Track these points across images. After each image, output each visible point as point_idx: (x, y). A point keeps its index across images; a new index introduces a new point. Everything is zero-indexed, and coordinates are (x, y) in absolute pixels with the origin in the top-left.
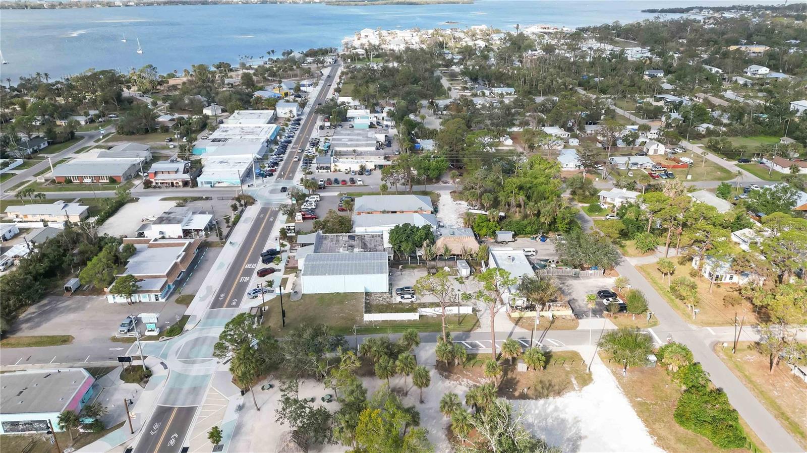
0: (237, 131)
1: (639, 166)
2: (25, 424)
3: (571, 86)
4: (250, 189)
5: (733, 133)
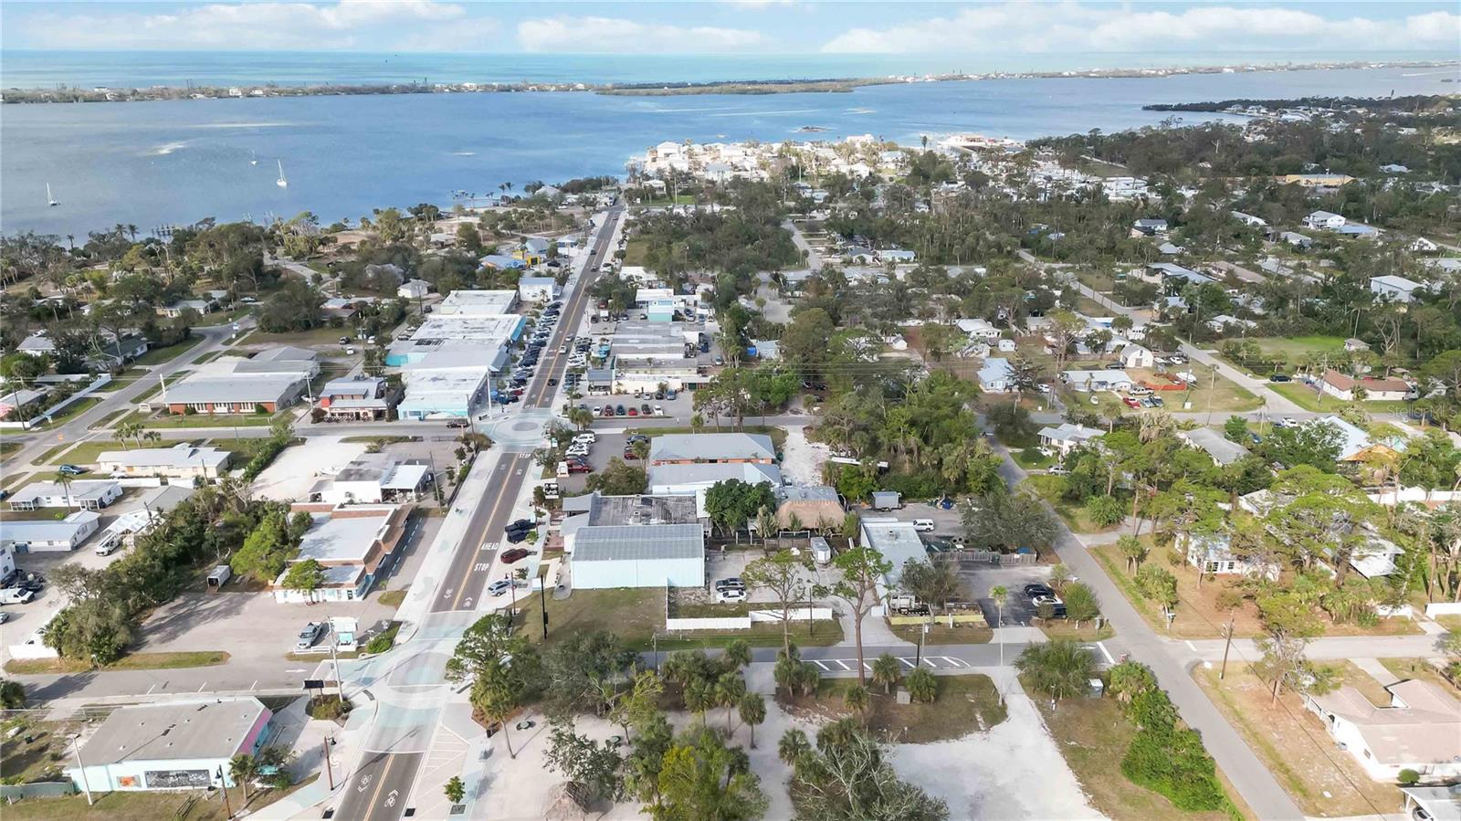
0: (458, 327)
1: (1109, 387)
2: (177, 775)
3: (1009, 248)
4: (482, 422)
5: (1268, 331)
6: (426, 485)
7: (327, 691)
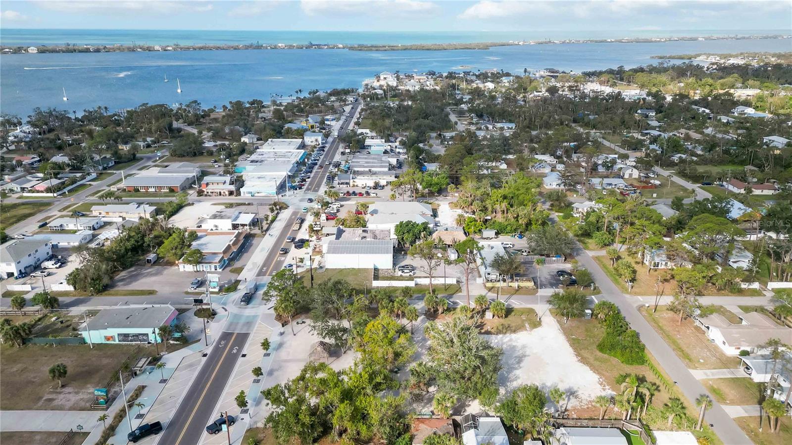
0: (272, 155)
1: (613, 187)
2: (133, 336)
3: (567, 123)
4: (284, 198)
5: (703, 161)
6: (255, 223)
7: (204, 307)
